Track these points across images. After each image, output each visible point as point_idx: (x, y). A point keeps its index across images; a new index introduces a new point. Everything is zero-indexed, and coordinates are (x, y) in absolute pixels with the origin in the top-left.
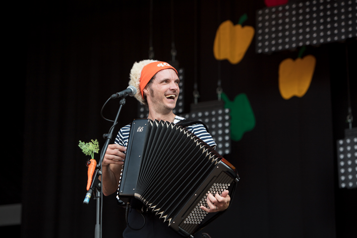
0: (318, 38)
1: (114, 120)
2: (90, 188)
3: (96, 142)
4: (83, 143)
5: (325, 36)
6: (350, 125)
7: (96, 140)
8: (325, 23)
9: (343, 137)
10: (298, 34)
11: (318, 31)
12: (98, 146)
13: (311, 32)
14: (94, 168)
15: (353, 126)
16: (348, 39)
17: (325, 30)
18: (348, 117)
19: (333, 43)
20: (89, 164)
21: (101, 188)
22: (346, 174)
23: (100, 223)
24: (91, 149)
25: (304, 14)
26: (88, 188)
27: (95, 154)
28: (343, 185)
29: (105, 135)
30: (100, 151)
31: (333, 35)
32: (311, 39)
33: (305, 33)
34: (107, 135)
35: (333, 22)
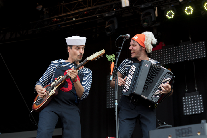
0: (174, 61)
1: (121, 47)
2: (112, 74)
3: (114, 55)
4: (108, 56)
5: (176, 60)
6: (187, 92)
7: (114, 54)
8: (176, 56)
9: (184, 97)
10: (166, 60)
11: (174, 58)
12: (115, 56)
13: (171, 59)
14: (114, 66)
15: (188, 93)
16: (185, 61)
17: (176, 58)
18: (186, 89)
19: (179, 62)
20: (111, 64)
21: (117, 74)
22: (186, 110)
23: (117, 90)
24: (112, 58)
25: (168, 52)
26: (111, 74)
27: (113, 60)
28: (185, 114)
29: (117, 53)
30: (115, 59)
31: (179, 60)
32: (171, 61)
33: (168, 59)
34: (118, 53)
35: (179, 55)
